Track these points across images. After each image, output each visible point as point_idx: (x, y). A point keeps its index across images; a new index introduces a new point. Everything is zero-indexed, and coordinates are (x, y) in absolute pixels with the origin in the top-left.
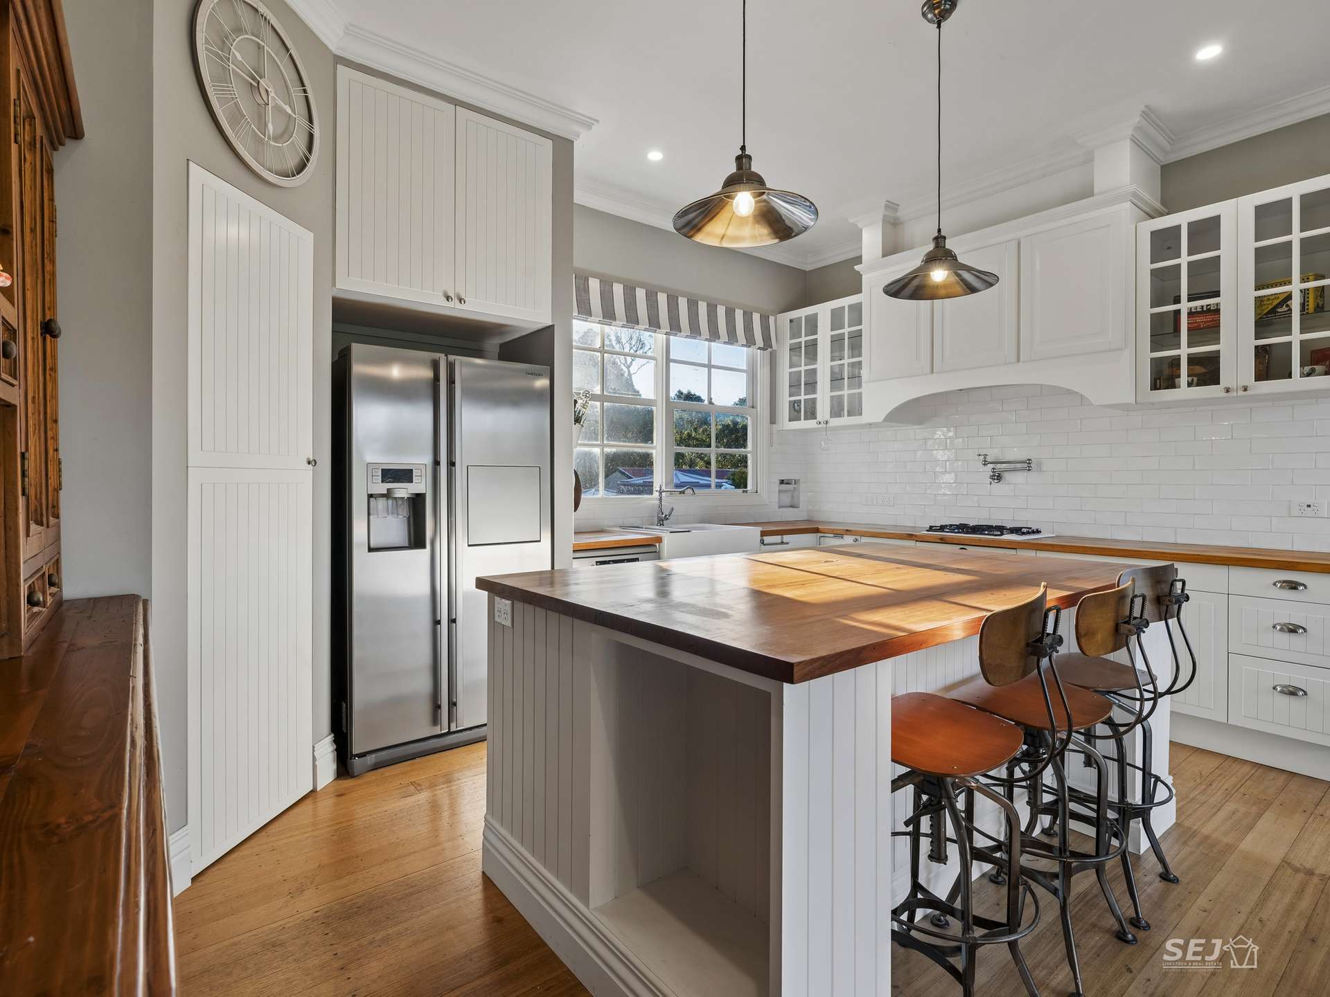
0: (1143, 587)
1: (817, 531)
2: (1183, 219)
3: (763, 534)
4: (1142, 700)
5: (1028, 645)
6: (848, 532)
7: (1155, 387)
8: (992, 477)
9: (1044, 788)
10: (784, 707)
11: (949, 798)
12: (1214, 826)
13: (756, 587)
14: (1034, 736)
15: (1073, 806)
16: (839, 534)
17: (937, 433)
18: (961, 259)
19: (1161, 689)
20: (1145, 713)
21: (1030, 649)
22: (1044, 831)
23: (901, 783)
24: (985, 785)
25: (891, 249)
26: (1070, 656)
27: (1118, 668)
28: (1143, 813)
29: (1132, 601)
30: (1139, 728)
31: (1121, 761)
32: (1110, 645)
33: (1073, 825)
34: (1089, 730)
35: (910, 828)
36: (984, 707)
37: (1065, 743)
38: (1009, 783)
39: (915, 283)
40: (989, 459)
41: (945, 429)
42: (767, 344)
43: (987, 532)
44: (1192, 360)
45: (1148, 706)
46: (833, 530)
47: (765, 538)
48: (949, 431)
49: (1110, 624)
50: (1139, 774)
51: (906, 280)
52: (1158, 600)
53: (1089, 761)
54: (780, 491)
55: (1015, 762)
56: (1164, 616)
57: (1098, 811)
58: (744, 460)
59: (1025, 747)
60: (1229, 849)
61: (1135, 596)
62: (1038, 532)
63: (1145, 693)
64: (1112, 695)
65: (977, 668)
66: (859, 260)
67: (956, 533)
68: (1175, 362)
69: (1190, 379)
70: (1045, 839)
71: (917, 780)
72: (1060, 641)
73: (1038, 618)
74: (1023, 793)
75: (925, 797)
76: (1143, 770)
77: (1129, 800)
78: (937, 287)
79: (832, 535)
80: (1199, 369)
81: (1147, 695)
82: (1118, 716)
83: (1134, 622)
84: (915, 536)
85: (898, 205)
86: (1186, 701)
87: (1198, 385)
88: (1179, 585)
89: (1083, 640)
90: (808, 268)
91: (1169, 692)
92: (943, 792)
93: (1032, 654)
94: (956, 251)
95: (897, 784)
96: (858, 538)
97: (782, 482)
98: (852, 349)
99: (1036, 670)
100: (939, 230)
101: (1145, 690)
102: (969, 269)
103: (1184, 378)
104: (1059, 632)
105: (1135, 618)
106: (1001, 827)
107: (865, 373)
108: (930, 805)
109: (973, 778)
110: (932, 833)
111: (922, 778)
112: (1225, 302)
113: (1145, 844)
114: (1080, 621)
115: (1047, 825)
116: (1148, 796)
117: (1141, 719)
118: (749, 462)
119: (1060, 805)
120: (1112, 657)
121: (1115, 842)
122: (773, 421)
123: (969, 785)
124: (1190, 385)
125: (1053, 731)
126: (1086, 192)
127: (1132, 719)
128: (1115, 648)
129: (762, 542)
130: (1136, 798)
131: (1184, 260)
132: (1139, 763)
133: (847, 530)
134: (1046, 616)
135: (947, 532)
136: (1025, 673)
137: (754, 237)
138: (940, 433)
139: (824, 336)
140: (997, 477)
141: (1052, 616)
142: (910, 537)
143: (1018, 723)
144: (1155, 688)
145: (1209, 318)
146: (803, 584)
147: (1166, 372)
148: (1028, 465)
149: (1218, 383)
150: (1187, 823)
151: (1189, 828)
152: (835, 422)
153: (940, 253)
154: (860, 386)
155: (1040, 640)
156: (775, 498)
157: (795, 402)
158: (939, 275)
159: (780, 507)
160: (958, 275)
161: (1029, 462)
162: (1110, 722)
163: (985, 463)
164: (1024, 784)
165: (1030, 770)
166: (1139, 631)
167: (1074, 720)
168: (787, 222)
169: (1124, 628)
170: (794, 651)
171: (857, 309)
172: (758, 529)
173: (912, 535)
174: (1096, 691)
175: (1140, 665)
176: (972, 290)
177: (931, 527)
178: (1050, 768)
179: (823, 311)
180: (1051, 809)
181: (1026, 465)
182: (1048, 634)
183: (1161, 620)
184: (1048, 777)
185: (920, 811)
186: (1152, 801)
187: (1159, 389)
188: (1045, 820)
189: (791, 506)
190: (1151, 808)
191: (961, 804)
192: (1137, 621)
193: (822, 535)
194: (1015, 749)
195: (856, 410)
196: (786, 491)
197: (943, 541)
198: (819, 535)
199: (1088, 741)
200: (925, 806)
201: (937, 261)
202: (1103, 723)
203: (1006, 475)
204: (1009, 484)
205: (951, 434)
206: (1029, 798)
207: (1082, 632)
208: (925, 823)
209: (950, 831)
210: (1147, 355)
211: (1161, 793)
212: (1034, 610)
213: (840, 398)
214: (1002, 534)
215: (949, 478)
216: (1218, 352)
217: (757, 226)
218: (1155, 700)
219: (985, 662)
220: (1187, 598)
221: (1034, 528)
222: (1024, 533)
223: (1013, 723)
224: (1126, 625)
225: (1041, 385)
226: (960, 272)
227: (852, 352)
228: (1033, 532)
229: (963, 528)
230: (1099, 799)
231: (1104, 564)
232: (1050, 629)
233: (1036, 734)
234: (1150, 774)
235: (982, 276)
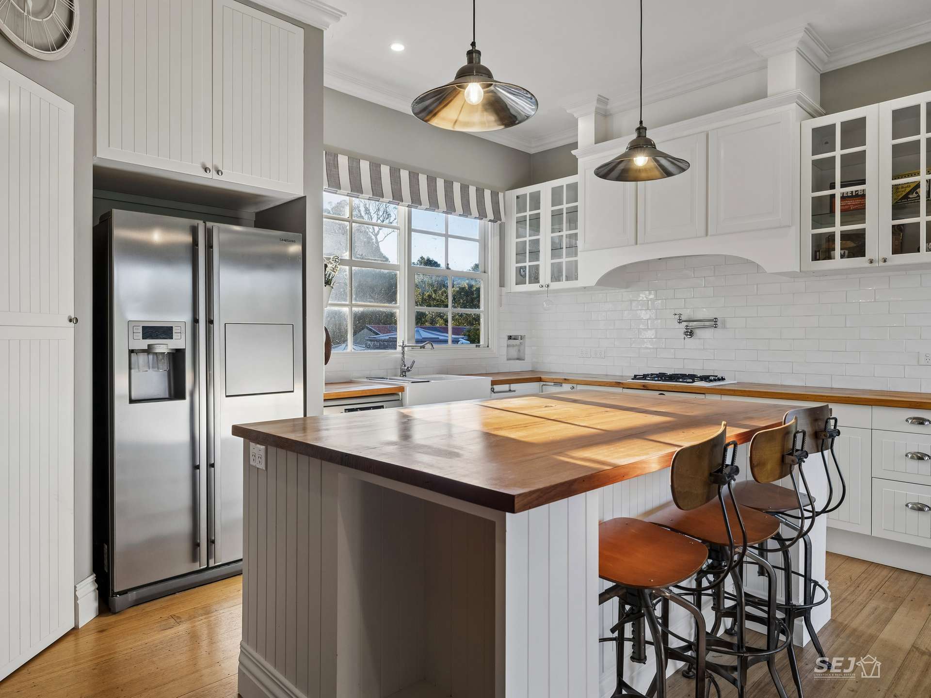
0: (804, 425)
1: (539, 380)
2: (837, 119)
3: (494, 383)
4: (803, 518)
5: (711, 474)
6: (566, 380)
7: (815, 258)
8: (686, 333)
9: (726, 595)
10: (507, 533)
11: (647, 607)
12: (860, 621)
13: (486, 430)
14: (717, 552)
15: (749, 609)
16: (558, 383)
17: (641, 295)
18: (659, 148)
19: (818, 509)
20: (805, 529)
21: (712, 478)
22: (727, 632)
23: (609, 596)
24: (680, 595)
25: (602, 137)
26: (747, 483)
27: (785, 492)
28: (804, 612)
29: (795, 437)
30: (801, 540)
31: (788, 570)
32: (777, 472)
33: (749, 624)
34: (761, 544)
35: (616, 634)
36: (676, 529)
37: (742, 555)
38: (697, 593)
39: (621, 166)
40: (683, 318)
41: (647, 292)
42: (497, 217)
43: (681, 380)
44: (845, 236)
45: (807, 523)
46: (554, 379)
47: (495, 387)
48: (650, 294)
49: (778, 456)
50: (802, 580)
51: (613, 164)
52: (816, 435)
53: (762, 571)
54: (508, 346)
55: (702, 574)
56: (820, 449)
57: (768, 613)
58: (477, 319)
59: (710, 561)
60: (872, 638)
61: (797, 432)
62: (723, 379)
63: (805, 512)
64: (781, 515)
65: (669, 497)
66: (575, 145)
67: (656, 381)
68: (831, 237)
69: (843, 252)
70: (728, 639)
71: (621, 593)
72: (737, 470)
73: (719, 450)
74: (710, 600)
75: (627, 607)
76: (805, 576)
77: (794, 602)
78: (639, 170)
79: (553, 384)
80: (851, 244)
81: (807, 514)
82: (786, 532)
83: (797, 454)
84: (622, 383)
85: (608, 100)
86: (840, 518)
87: (848, 257)
88: (832, 422)
89: (755, 470)
90: (532, 151)
91: (824, 511)
92: (643, 602)
93: (715, 482)
94: (655, 140)
95: (604, 597)
96: (575, 385)
97: (510, 338)
98: (570, 223)
99: (718, 496)
100: (641, 122)
101: (805, 510)
102: (666, 156)
103: (838, 251)
104: (736, 464)
105: (797, 450)
106: (691, 630)
107: (580, 244)
108: (632, 613)
109: (667, 588)
110: (633, 638)
111: (625, 591)
112: (869, 188)
113: (807, 639)
114: (754, 452)
115: (729, 626)
116: (809, 598)
117: (802, 534)
118: (482, 320)
119: (738, 609)
120: (780, 483)
121: (782, 638)
122: (502, 284)
123: (663, 595)
124: (842, 256)
125: (732, 546)
126: (762, 94)
127: (795, 534)
128: (782, 476)
129: (493, 390)
130: (799, 600)
131: (838, 153)
132: (802, 572)
133: (565, 379)
134: (725, 450)
135: (649, 380)
136: (708, 499)
137: (482, 124)
138: (644, 296)
139: (546, 211)
140: (690, 333)
141: (730, 450)
142: (618, 384)
143: (704, 541)
144: (813, 508)
145: (858, 201)
146: (525, 426)
147: (824, 246)
148: (714, 323)
149: (864, 256)
150: (840, 620)
151: (841, 623)
152: (555, 286)
153: (642, 143)
154: (576, 255)
155: (721, 471)
156: (504, 351)
157: (521, 268)
158: (641, 160)
159: (508, 359)
160: (657, 161)
161: (715, 320)
162: (778, 538)
163: (680, 321)
164: (710, 592)
165: (714, 581)
166: (800, 461)
167: (748, 536)
168: (512, 111)
169: (789, 459)
170: (515, 484)
171: (573, 188)
172: (489, 379)
173: (620, 383)
174: (767, 512)
175: (802, 490)
176: (668, 174)
177: (635, 376)
178: (729, 576)
179: (545, 189)
180: (730, 612)
181: (713, 323)
182: (727, 465)
183: (818, 451)
184: (729, 585)
185: (624, 618)
186: (812, 602)
187: (819, 260)
188: (728, 622)
189: (518, 359)
190: (811, 608)
191: (658, 612)
192: (799, 452)
193: (545, 383)
194: (702, 563)
195: (572, 275)
196: (513, 346)
197: (645, 388)
198: (542, 383)
199: (761, 555)
200: (628, 615)
201: (639, 149)
202: (772, 538)
203: (698, 332)
204: (699, 339)
205: (652, 296)
206: (714, 604)
207: (755, 463)
208: (628, 628)
209: (648, 635)
210: (809, 232)
211: (819, 595)
212: (716, 445)
213: (560, 264)
214: (694, 381)
215: (651, 334)
216: (864, 230)
217: (485, 113)
218: (813, 518)
219: (676, 490)
220: (839, 433)
221: (720, 376)
222: (711, 381)
223: (700, 541)
224: (790, 457)
225: (725, 256)
226: (658, 158)
227: (570, 225)
228: (719, 380)
229: (662, 376)
230: (770, 603)
231: (775, 406)
232: (728, 461)
233: (719, 550)
234: (811, 580)
235: (676, 162)
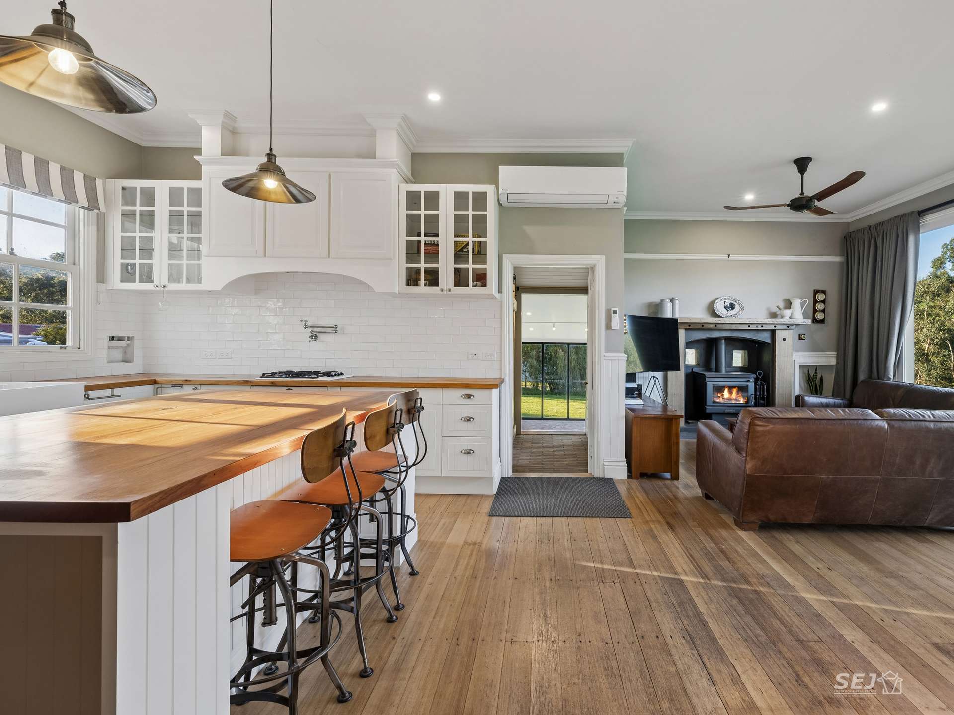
0: (402, 405)
1: (154, 382)
2: (423, 188)
3: (88, 388)
4: (401, 472)
5: (335, 450)
6: (187, 382)
7: (408, 285)
8: (311, 337)
9: (345, 545)
10: (118, 545)
11: (278, 574)
12: (435, 535)
13: (82, 440)
14: (338, 511)
15: (363, 550)
16: (179, 385)
17: (269, 303)
18: (288, 176)
19: (410, 464)
20: (402, 480)
21: (336, 453)
22: (346, 574)
23: (239, 576)
24: (308, 555)
25: (230, 151)
26: (361, 454)
27: (388, 456)
28: (401, 540)
29: (395, 414)
30: (399, 489)
31: (390, 513)
32: (384, 442)
33: (363, 562)
34: (372, 498)
35: (247, 609)
36: (304, 501)
37: (358, 510)
38: (322, 549)
39: (251, 184)
40: (308, 324)
41: (276, 300)
42: (93, 204)
43: (306, 376)
44: (427, 271)
45: (403, 475)
46: (172, 381)
47: (90, 392)
48: (278, 302)
49: (384, 429)
50: (399, 517)
51: (243, 181)
52: (409, 411)
53: (373, 518)
54: (109, 347)
55: (326, 532)
56: (411, 421)
57: (377, 548)
58: (61, 318)
59: (333, 521)
60: (442, 544)
61: (397, 410)
62: (342, 374)
63: (402, 468)
64: (385, 473)
65: (299, 474)
66: (199, 151)
67: (284, 378)
68: (418, 271)
69: (425, 282)
70: (346, 579)
71: (252, 570)
72: (355, 444)
73: (341, 430)
74: (332, 553)
75: (259, 580)
76: (402, 515)
77: (394, 535)
78: (269, 192)
79: (171, 385)
80: (430, 277)
81: (403, 469)
82: (388, 485)
83: (396, 426)
84: (251, 382)
85: (236, 118)
86: (423, 469)
87: (429, 286)
88: (419, 401)
89: (368, 442)
90: (144, 144)
91: (414, 465)
92: (274, 572)
93: (338, 456)
94: (284, 168)
95: (235, 579)
96: (198, 387)
97: (112, 338)
98: (192, 226)
99: (340, 467)
100: (271, 149)
101: (402, 466)
102: (295, 185)
103: (422, 282)
104: (354, 439)
105: (397, 424)
106: (316, 581)
107: (203, 248)
108: (264, 584)
109: (296, 553)
110: (265, 606)
111: (256, 566)
112: (441, 240)
113: (402, 558)
114: (367, 430)
115: (347, 568)
116: (404, 530)
117: (400, 484)
118: (69, 319)
119: (355, 552)
120: (384, 449)
121: (386, 564)
122: (101, 277)
123: (294, 559)
124: (425, 285)
125: (351, 504)
126: (372, 155)
127: (395, 485)
128: (387, 444)
129: (87, 397)
130: (397, 533)
131: (423, 212)
132: (400, 512)
133: (186, 380)
134: (346, 429)
135: (277, 377)
136: (333, 470)
137: (77, 99)
138: (272, 303)
139: (162, 209)
140: (314, 337)
141: (350, 428)
142: (246, 383)
143: (328, 506)
144: (407, 464)
145: (435, 248)
146: (139, 431)
147: (414, 276)
148: (335, 329)
149: (437, 286)
150: (423, 539)
151: (424, 541)
152: (172, 287)
153: (270, 166)
154: (199, 258)
155: (342, 446)
156: (103, 353)
157: (128, 264)
158: (270, 183)
159: (109, 362)
160: (287, 188)
161: (336, 327)
162: (384, 491)
163: (306, 327)
164: (332, 545)
165: (336, 536)
166: (399, 430)
167: (363, 494)
168: (120, 96)
169: (391, 430)
170: (131, 491)
171: (196, 194)
172: (82, 385)
173: (248, 381)
174: (376, 473)
175: (400, 452)
176: (297, 200)
177: (264, 375)
178: (348, 529)
179: (162, 187)
180: (350, 558)
181: (334, 329)
182: (347, 441)
183: (410, 423)
184: (348, 536)
185: (254, 591)
186: (406, 532)
187: (410, 286)
188: (346, 566)
189: (123, 361)
190: (405, 536)
191: (287, 576)
192: (398, 425)
193: (160, 386)
194: (327, 524)
195: (195, 276)
196: (117, 347)
197: (274, 384)
198: (157, 386)
199: (372, 506)
200: (259, 587)
201: (269, 173)
202: (380, 491)
203: (322, 337)
204: (323, 342)
205: (280, 304)
206: (336, 554)
207: (368, 436)
208: (259, 601)
209: (279, 598)
210: (404, 265)
211: (411, 524)
212: (339, 427)
213: (180, 266)
214: (318, 377)
215: (278, 337)
216: (438, 268)
217: (81, 88)
218: (407, 471)
219: (305, 468)
220: (423, 408)
221: (339, 372)
222: (332, 376)
223: (325, 506)
224: (393, 429)
225: (344, 275)
226: (288, 186)
227: (192, 229)
228: (339, 375)
229: (290, 374)
230: (377, 542)
231: (382, 393)
232: (348, 438)
233: (340, 510)
234: (405, 516)
235: (303, 192)
